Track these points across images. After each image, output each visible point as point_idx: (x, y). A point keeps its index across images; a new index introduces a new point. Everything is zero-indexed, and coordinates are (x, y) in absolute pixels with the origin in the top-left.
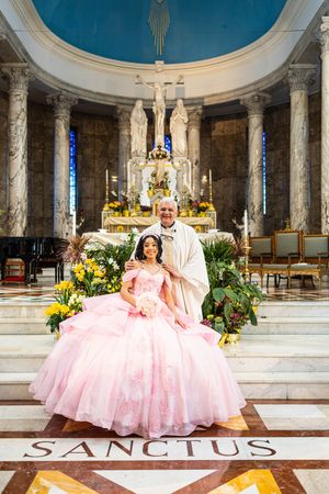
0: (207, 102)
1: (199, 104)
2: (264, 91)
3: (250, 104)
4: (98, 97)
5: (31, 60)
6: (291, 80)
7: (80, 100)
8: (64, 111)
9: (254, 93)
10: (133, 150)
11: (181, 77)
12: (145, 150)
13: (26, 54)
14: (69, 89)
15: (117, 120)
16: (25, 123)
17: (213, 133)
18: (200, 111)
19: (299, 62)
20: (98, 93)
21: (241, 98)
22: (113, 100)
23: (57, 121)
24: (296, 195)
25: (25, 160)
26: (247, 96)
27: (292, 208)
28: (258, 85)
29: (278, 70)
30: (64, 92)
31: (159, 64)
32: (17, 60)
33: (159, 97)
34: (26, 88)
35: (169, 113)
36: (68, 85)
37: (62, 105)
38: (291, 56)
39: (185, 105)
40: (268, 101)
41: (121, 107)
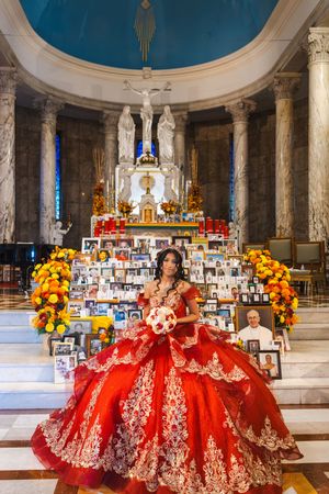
0: (193, 108)
1: (184, 110)
2: (249, 98)
3: (235, 111)
4: (85, 102)
5: (19, 65)
6: (276, 88)
7: (67, 105)
8: (51, 115)
9: (240, 100)
10: (120, 155)
11: (169, 83)
12: (132, 156)
13: (14, 57)
14: (56, 93)
15: (102, 125)
16: (13, 128)
17: (197, 139)
18: (185, 117)
19: (285, 71)
20: (84, 98)
21: (226, 104)
22: (99, 104)
23: (44, 125)
24: (282, 201)
25: (13, 165)
26: (232, 103)
27: (278, 213)
28: (243, 93)
29: (264, 78)
30: (51, 97)
31: (147, 70)
32: (6, 64)
33: (146, 103)
34: (14, 92)
35: (156, 119)
36: (54, 89)
37: (48, 109)
38: (277, 64)
39: (172, 111)
40: (253, 108)
41: (107, 112)
